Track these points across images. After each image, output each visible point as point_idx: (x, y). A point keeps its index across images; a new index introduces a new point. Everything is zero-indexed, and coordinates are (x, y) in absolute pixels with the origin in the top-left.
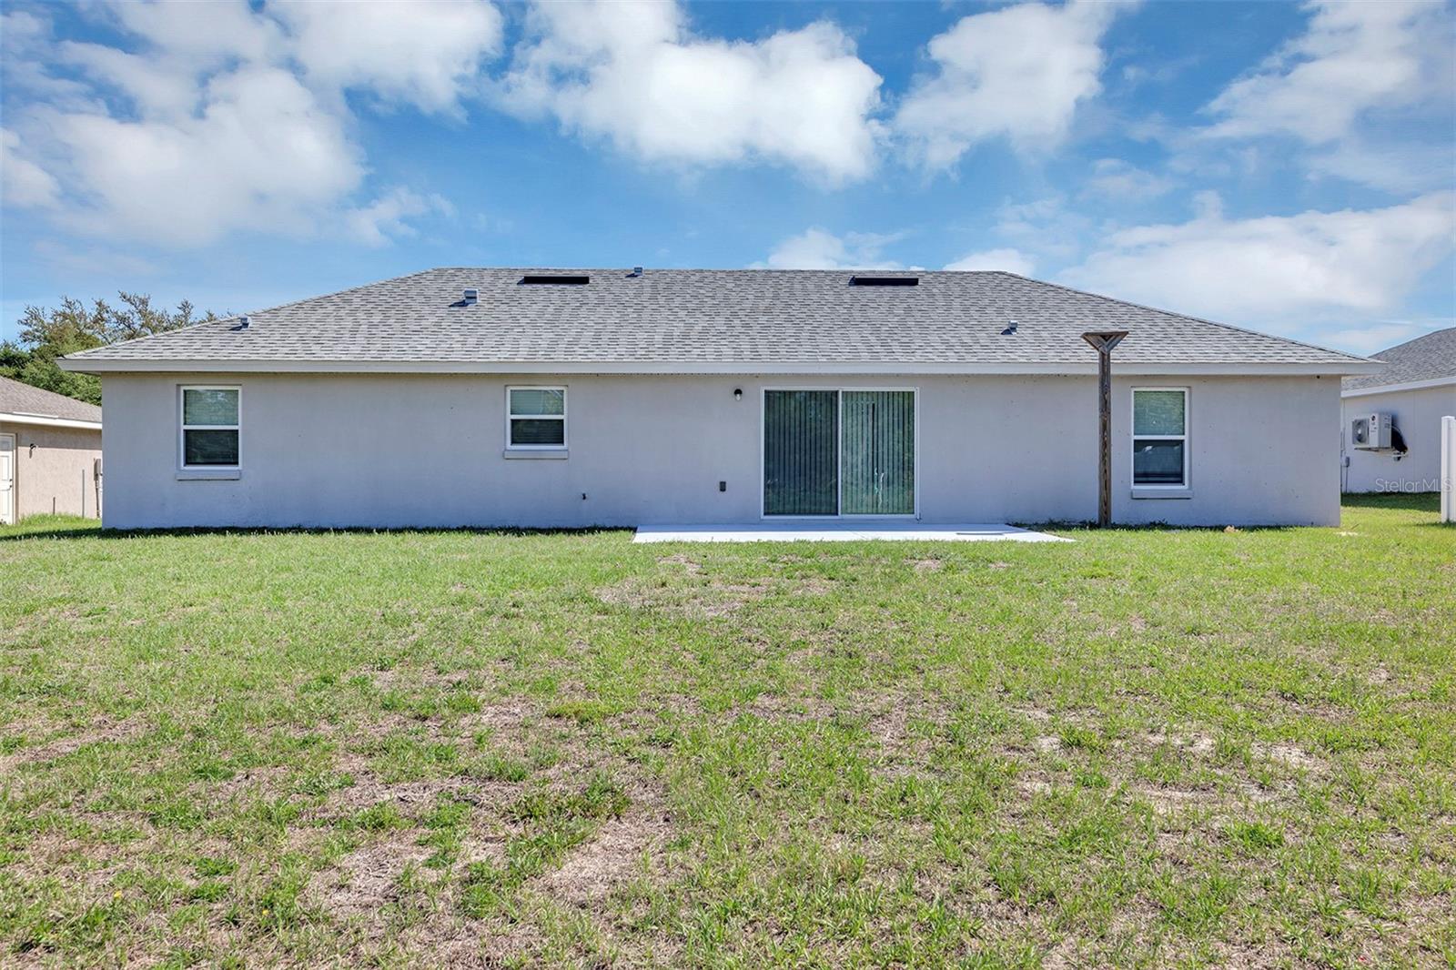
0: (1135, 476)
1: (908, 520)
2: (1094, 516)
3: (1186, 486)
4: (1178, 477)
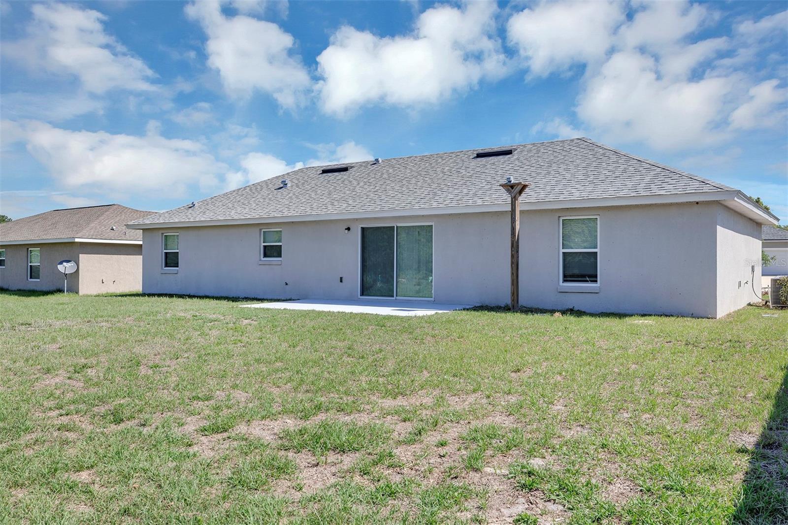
0: (565, 276)
1: (428, 301)
2: (507, 300)
3: (598, 285)
4: (593, 278)
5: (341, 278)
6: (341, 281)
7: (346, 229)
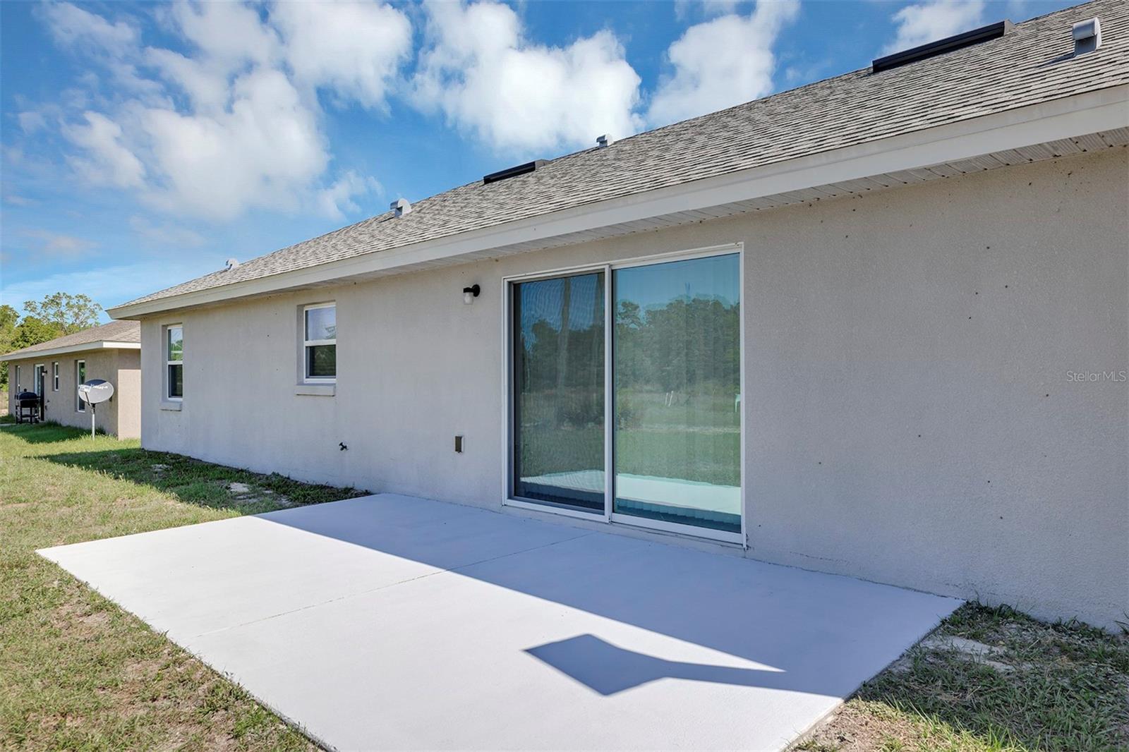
5: (459, 440)
6: (458, 449)
7: (466, 290)
